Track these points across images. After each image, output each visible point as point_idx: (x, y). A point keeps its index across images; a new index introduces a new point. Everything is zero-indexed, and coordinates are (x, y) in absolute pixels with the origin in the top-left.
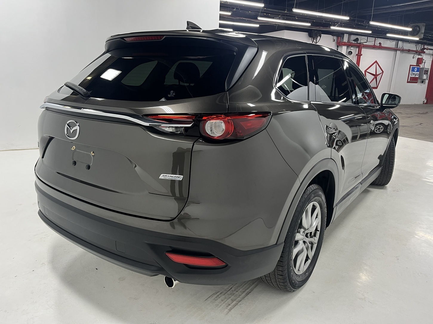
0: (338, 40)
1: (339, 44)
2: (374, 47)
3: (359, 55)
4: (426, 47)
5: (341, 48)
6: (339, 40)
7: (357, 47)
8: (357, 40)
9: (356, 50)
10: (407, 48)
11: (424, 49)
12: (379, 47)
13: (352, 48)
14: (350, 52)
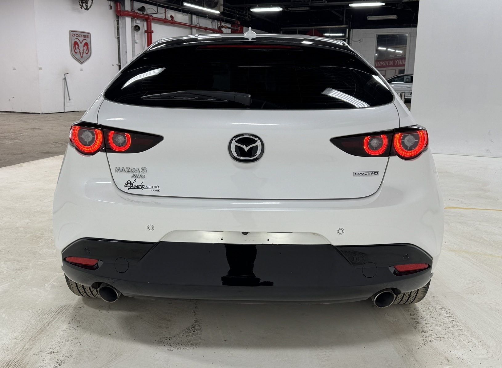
0: (117, 7)
1: (120, 14)
2: (165, 21)
3: (149, 32)
4: (223, 24)
5: (124, 20)
6: (119, 8)
7: (143, 20)
8: (142, 9)
9: (143, 24)
10: (204, 26)
11: (223, 27)
12: (172, 21)
13: (138, 21)
14: (136, 26)
